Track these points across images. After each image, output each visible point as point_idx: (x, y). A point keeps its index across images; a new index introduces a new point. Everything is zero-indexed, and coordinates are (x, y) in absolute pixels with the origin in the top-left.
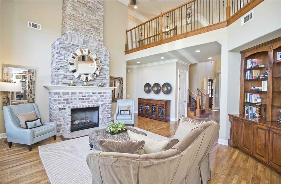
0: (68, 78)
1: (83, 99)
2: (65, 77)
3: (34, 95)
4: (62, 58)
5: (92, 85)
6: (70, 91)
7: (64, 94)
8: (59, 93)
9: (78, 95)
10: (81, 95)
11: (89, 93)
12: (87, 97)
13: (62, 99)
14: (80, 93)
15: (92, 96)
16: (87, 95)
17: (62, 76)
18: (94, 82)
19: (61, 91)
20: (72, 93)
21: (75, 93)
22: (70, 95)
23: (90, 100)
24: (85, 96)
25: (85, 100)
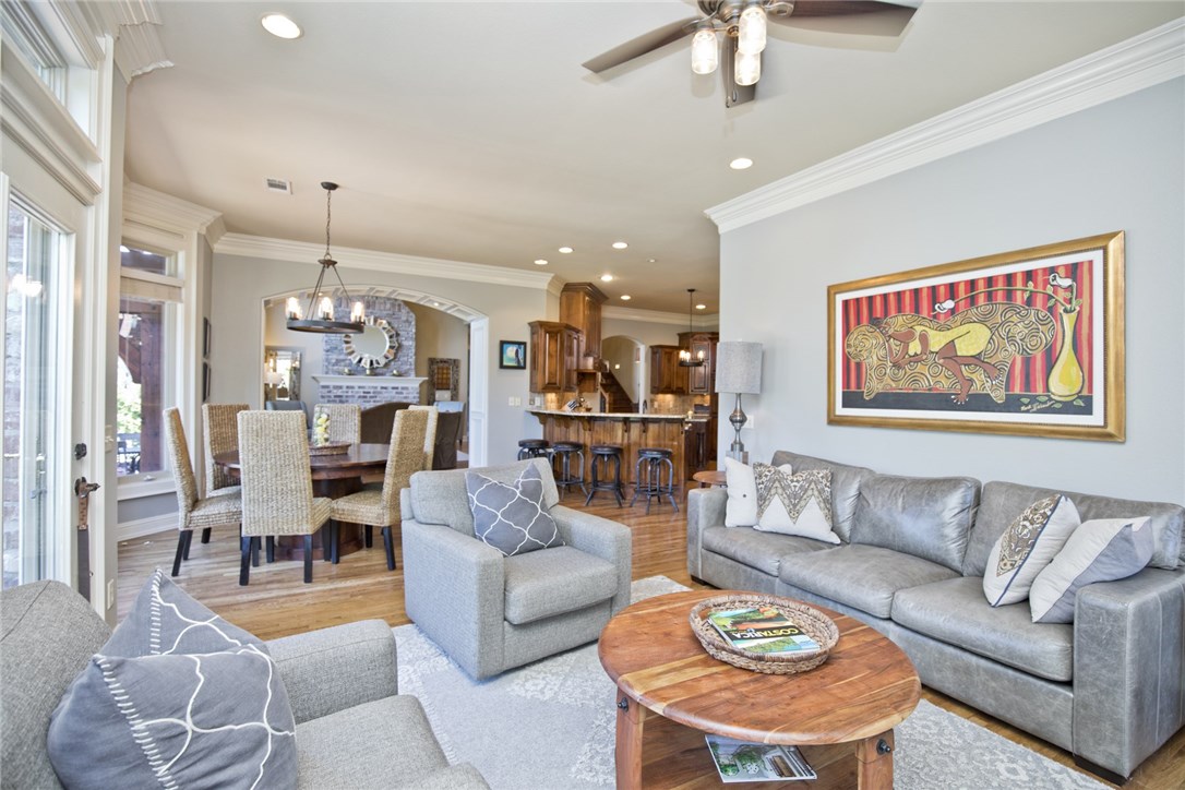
0: (343, 364)
1: (365, 397)
2: (338, 362)
3: (299, 389)
5: (382, 375)
6: (345, 384)
8: (327, 387)
9: (356, 389)
10: (362, 390)
11: (376, 388)
12: (372, 395)
14: (360, 387)
15: (380, 393)
16: (372, 391)
17: (334, 361)
18: (385, 370)
19: (331, 384)
20: (348, 387)
21: (352, 387)
22: (345, 389)
24: (369, 393)
25: (368, 399)
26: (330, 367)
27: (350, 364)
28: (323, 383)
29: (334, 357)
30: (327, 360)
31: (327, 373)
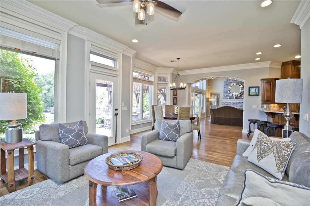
0: (228, 96)
1: (234, 105)
2: (227, 96)
3: (219, 103)
4: (226, 88)
5: (239, 99)
6: (228, 101)
7: (226, 102)
8: (224, 102)
9: (231, 103)
10: (233, 103)
11: (237, 102)
12: (236, 104)
13: (225, 104)
14: (232, 102)
15: (238, 104)
16: (236, 103)
17: (226, 95)
18: (240, 97)
19: (225, 101)
20: (229, 102)
21: (230, 102)
22: (228, 103)
23: (238, 105)
24: (235, 104)
25: (235, 105)
26: (225, 97)
27: (230, 96)
28: (223, 101)
29: (226, 94)
30: (224, 95)
31: (224, 99)
